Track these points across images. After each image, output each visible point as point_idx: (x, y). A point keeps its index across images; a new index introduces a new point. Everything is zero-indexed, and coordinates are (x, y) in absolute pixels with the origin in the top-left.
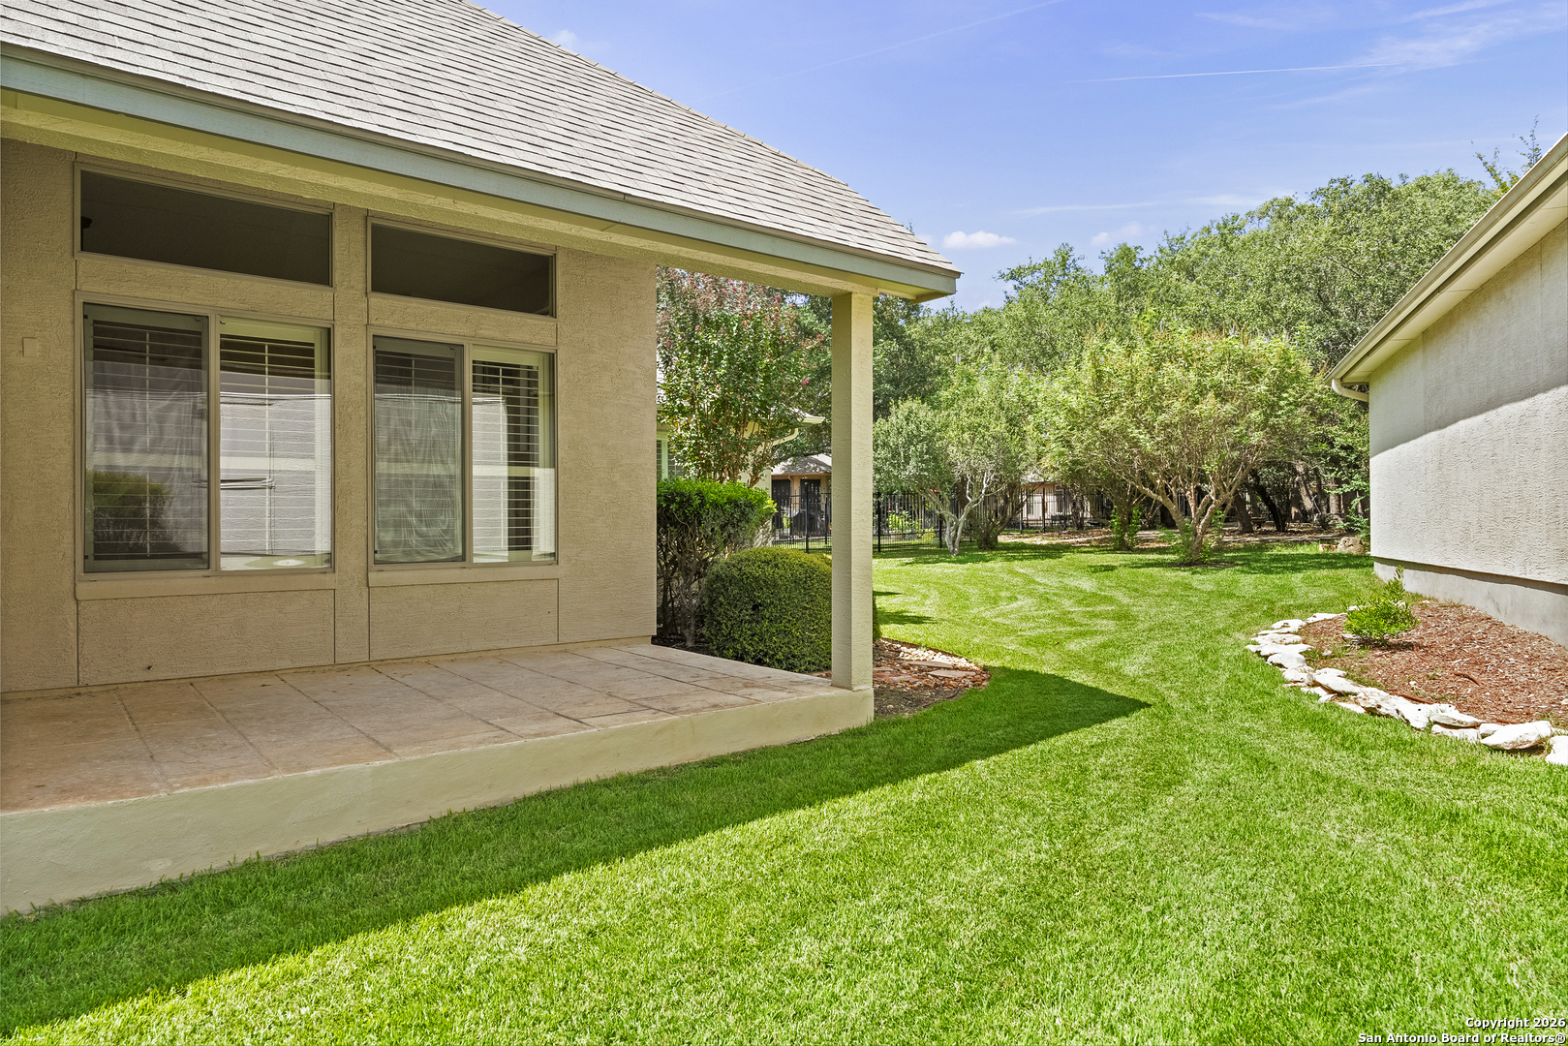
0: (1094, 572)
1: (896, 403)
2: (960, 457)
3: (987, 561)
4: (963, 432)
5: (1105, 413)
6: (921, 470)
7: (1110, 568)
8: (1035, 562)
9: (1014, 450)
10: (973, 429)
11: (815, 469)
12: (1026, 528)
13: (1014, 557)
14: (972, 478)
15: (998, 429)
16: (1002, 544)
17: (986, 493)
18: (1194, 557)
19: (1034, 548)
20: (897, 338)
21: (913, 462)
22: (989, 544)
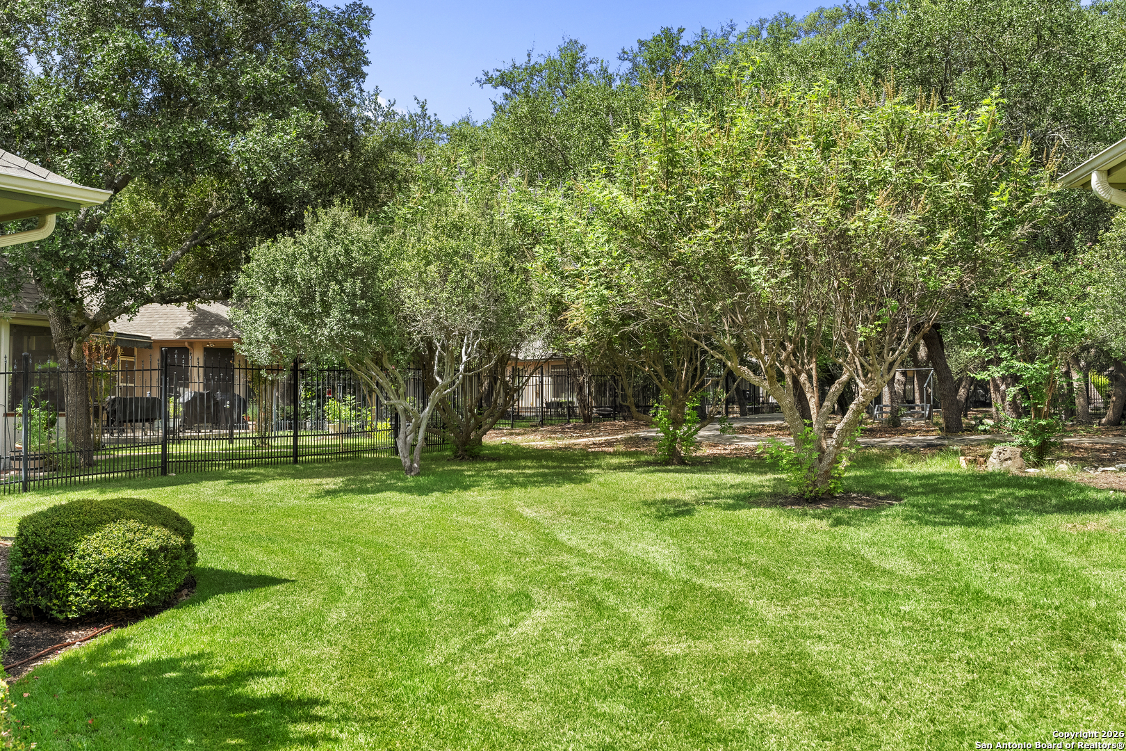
0: (661, 518)
1: (314, 213)
2: (423, 307)
3: (466, 488)
4: (428, 263)
5: (686, 228)
6: (354, 326)
7: (682, 509)
8: (548, 491)
9: (513, 299)
10: (448, 259)
11: (226, 334)
12: (516, 419)
13: (509, 477)
14: (443, 346)
15: (487, 259)
16: (490, 448)
17: (466, 370)
18: (821, 488)
19: (539, 455)
20: (323, 108)
21: (335, 313)
22: (470, 452)
